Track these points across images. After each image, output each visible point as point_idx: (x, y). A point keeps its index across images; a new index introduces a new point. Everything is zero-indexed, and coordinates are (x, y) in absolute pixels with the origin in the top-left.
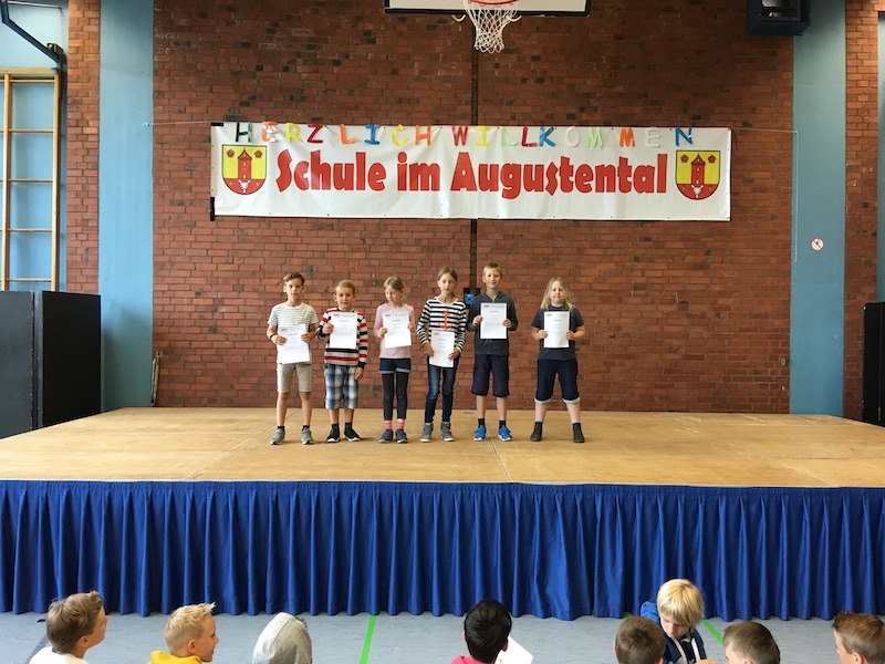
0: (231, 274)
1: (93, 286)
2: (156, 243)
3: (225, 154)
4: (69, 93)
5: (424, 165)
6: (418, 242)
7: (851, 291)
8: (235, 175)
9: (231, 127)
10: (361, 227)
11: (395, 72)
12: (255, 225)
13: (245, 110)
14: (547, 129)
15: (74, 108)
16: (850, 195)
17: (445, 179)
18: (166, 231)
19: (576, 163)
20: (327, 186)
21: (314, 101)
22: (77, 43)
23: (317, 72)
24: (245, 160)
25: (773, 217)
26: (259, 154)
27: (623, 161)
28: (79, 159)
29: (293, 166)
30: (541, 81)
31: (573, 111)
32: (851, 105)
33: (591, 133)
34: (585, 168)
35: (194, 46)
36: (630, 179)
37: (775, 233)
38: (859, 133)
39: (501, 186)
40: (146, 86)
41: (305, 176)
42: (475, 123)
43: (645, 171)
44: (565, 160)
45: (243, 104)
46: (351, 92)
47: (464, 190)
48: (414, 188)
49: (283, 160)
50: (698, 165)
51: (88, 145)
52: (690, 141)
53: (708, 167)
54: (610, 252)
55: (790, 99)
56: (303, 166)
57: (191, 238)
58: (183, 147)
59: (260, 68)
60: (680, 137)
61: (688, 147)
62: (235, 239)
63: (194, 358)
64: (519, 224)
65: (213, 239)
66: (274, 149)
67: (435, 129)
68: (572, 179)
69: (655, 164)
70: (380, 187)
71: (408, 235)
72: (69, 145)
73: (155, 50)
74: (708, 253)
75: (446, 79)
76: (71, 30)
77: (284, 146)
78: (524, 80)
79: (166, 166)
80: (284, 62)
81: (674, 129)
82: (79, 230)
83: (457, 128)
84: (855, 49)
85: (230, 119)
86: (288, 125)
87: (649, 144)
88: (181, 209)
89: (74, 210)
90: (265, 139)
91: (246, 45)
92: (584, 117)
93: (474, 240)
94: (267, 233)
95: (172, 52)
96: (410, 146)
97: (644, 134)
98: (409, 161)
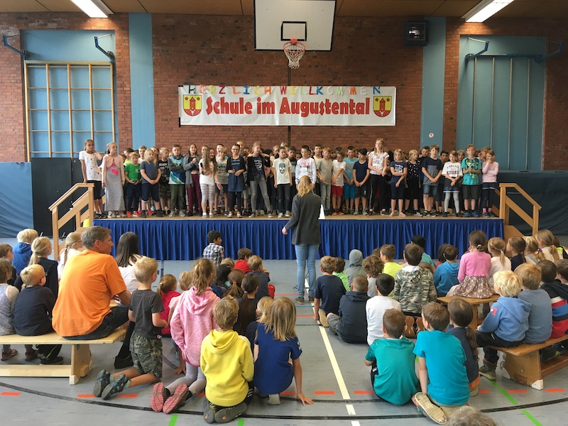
3: (185, 99)
4: (117, 73)
5: (268, 103)
6: (266, 136)
8: (189, 108)
9: (187, 87)
10: (242, 129)
11: (256, 63)
12: (197, 129)
13: (192, 80)
14: (320, 87)
15: (120, 79)
16: (445, 114)
17: (277, 109)
18: (160, 132)
19: (332, 102)
20: (227, 112)
21: (221, 76)
22: (120, 51)
23: (222, 63)
24: (193, 101)
25: (413, 124)
26: (198, 99)
27: (351, 101)
28: (123, 101)
29: (213, 104)
30: (317, 66)
31: (330, 80)
32: (447, 76)
34: (336, 104)
35: (170, 52)
36: (354, 109)
37: (413, 130)
38: (450, 88)
39: (301, 112)
40: (149, 71)
41: (218, 108)
42: (289, 85)
43: (361, 105)
44: (327, 100)
45: (191, 77)
46: (237, 72)
47: (285, 113)
48: (264, 113)
49: (209, 101)
50: (383, 103)
51: (126, 95)
52: (379, 92)
53: (387, 103)
54: (346, 139)
55: (421, 74)
56: (217, 104)
57: (171, 135)
58: (166, 96)
59: (198, 62)
60: (375, 90)
61: (379, 95)
62: (189, 135)
64: (309, 128)
65: (180, 135)
66: (204, 96)
67: (273, 88)
68: (330, 108)
69: (364, 102)
70: (250, 112)
71: (262, 133)
72: (118, 95)
73: (153, 54)
75: (277, 66)
76: (117, 45)
77: (209, 95)
78: (310, 66)
79: (160, 104)
80: (208, 59)
81: (373, 87)
82: (124, 131)
83: (282, 87)
84: (449, 51)
85: (186, 84)
86: (211, 86)
87: (363, 94)
88: (166, 122)
89: (121, 123)
90: (201, 92)
91: (192, 52)
92: (335, 82)
93: (289, 134)
94: (204, 132)
95: (160, 55)
96: (262, 95)
97: (360, 89)
98: (262, 101)
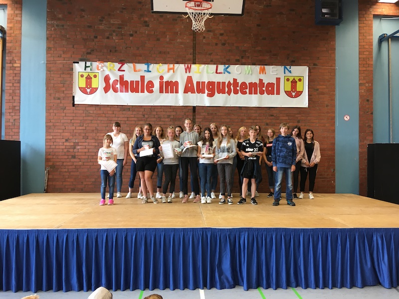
0: (82, 131)
1: (18, 137)
2: (47, 117)
3: (80, 77)
4: (7, 48)
5: (171, 82)
6: (169, 116)
7: (362, 139)
8: (85, 86)
9: (82, 64)
10: (143, 110)
11: (158, 40)
12: (94, 108)
13: (89, 56)
14: (227, 66)
15: (9, 55)
16: (361, 96)
17: (181, 88)
18: (52, 111)
19: (240, 81)
20: (127, 91)
21: (121, 52)
22: (11, 25)
23: (122, 39)
24: (89, 78)
25: (327, 106)
26: (95, 76)
27: (261, 80)
28: (11, 78)
29: (111, 82)
30: (224, 44)
31: (238, 58)
32: (361, 56)
33: (247, 68)
34: (244, 84)
35: (65, 27)
36: (264, 89)
37: (328, 113)
38: (365, 69)
39: (206, 92)
40: (43, 45)
41: (117, 86)
42: (194, 63)
43: (270, 85)
44: (235, 80)
45: (88, 53)
46: (138, 48)
47: (189, 93)
48: (167, 92)
49: (107, 79)
50: (294, 83)
51: (15, 72)
52: (290, 72)
53: (298, 83)
54: (255, 121)
55: (334, 53)
56: (116, 82)
57: (64, 115)
58: (59, 73)
59: (96, 37)
60: (286, 70)
61: (290, 74)
62: (84, 115)
63: (64, 170)
64: (215, 108)
65: (74, 115)
66: (102, 74)
67: (176, 66)
68: (238, 88)
69: (274, 82)
70: (152, 92)
71: (164, 113)
72: (7, 72)
73: (47, 28)
74: (298, 122)
75: (181, 43)
76: (8, 19)
77: (107, 72)
78: (216, 44)
79: (52, 82)
80: (107, 34)
81: (283, 67)
82: (11, 111)
83: (186, 65)
84: (362, 31)
85: (82, 60)
86: (109, 63)
87: (273, 73)
88: (59, 101)
89: (9, 102)
90: (98, 69)
91: (90, 27)
92: (244, 61)
93: (194, 116)
94: (99, 112)
95: (55, 29)
96: (165, 73)
97: (270, 69)
98: (165, 80)
